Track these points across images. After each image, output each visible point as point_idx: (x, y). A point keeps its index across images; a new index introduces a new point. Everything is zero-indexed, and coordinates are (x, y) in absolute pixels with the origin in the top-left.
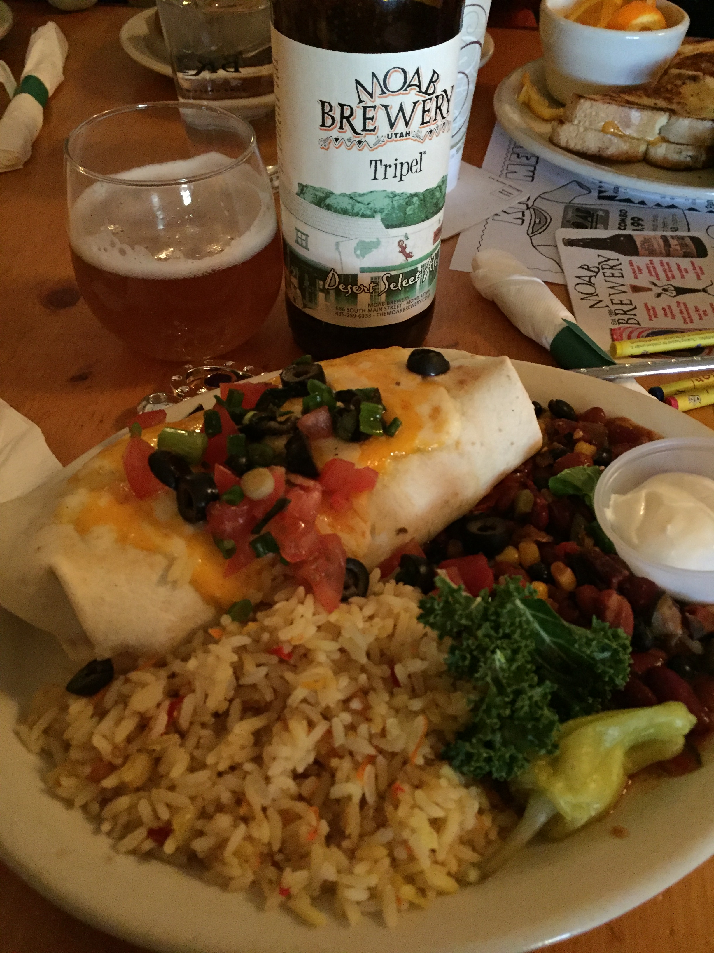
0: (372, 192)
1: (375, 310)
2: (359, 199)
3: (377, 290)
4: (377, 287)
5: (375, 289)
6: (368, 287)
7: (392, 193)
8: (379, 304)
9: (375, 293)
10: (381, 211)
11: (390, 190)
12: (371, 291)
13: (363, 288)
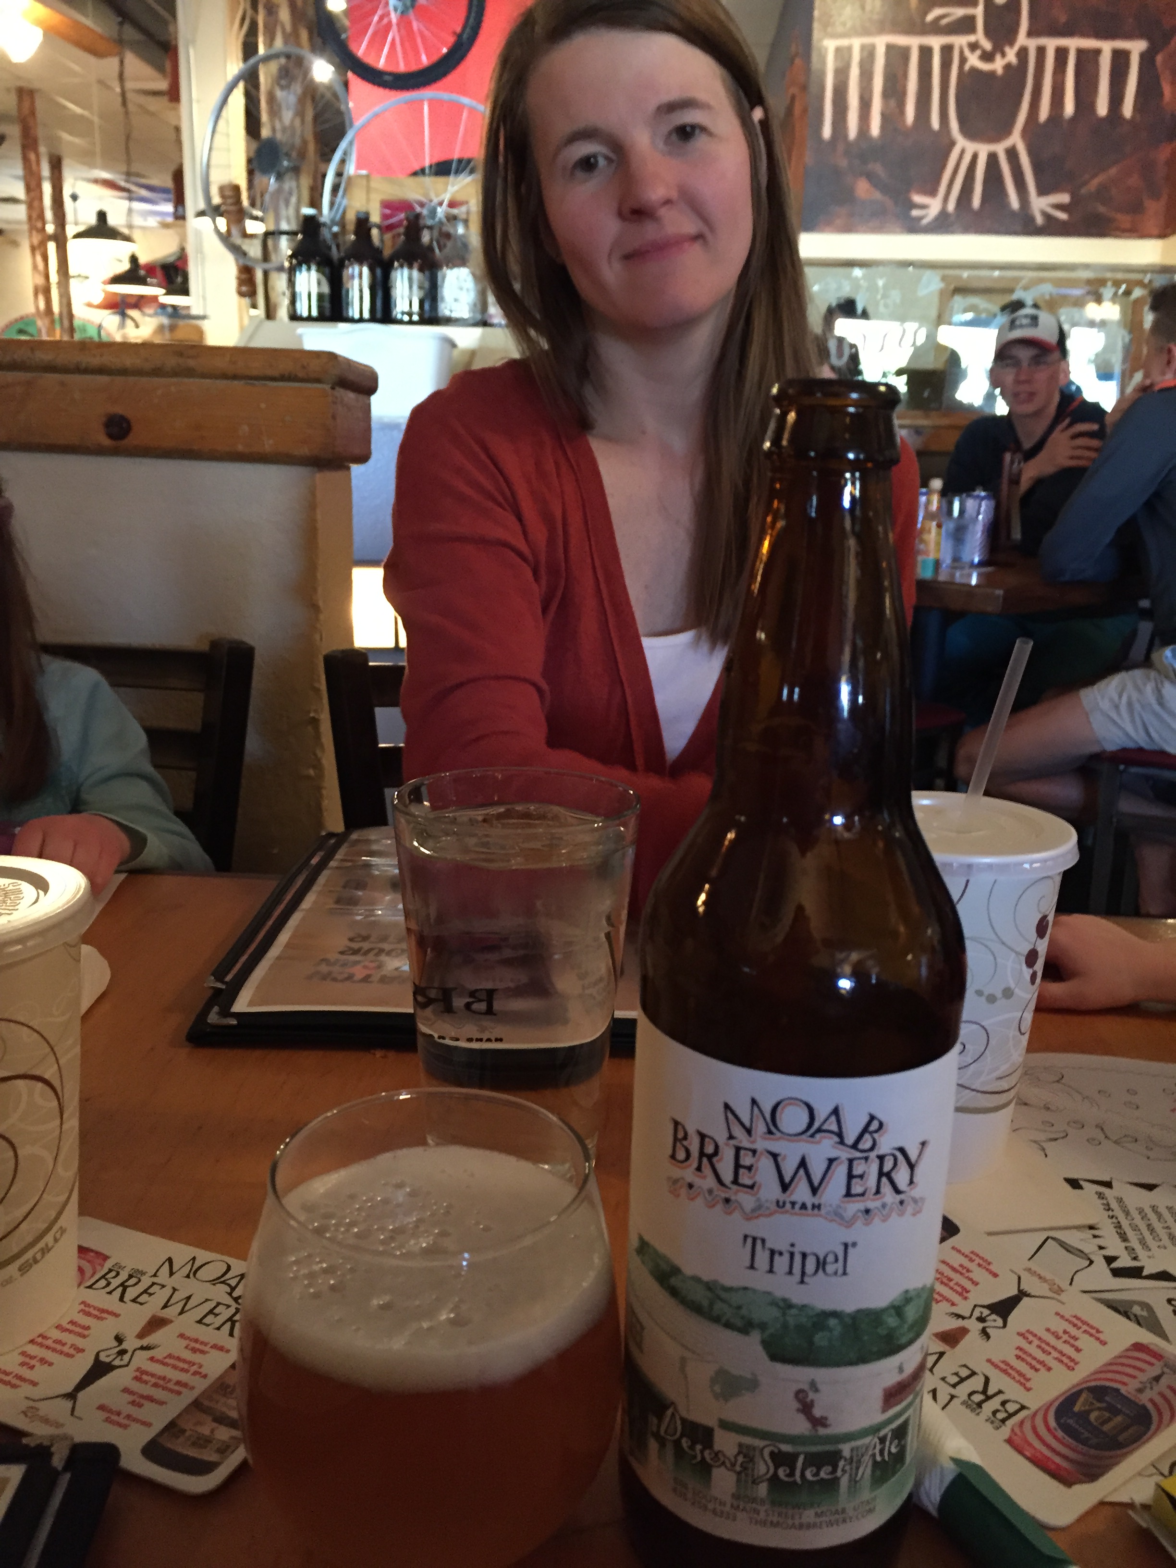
0: (746, 1289)
1: (744, 1510)
2: (723, 1295)
3: (750, 1472)
4: (751, 1465)
5: (745, 1469)
6: (733, 1459)
7: (784, 1300)
8: (754, 1500)
9: (747, 1475)
10: (763, 1327)
11: (779, 1293)
12: (738, 1468)
13: (722, 1459)
